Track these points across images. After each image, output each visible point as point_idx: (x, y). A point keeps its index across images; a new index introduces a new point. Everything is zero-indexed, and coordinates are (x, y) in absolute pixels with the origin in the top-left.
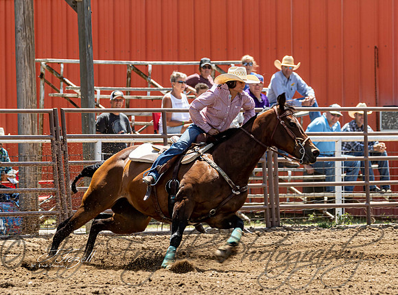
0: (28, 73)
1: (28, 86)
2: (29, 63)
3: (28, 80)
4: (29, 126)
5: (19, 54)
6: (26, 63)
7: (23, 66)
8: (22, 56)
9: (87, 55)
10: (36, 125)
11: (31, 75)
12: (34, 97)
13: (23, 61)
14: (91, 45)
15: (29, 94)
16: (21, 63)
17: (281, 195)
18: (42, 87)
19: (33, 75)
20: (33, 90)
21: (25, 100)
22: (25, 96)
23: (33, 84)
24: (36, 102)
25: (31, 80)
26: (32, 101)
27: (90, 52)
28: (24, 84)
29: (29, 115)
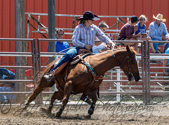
0: (21, 20)
1: (21, 27)
2: (22, 15)
3: (21, 24)
4: (21, 48)
5: (16, 10)
6: (20, 15)
7: (18, 16)
8: (18, 11)
9: (52, 11)
10: (25, 47)
11: (23, 21)
12: (24, 32)
13: (18, 14)
14: (54, 6)
15: (21, 31)
16: (18, 15)
17: (151, 86)
18: (28, 27)
19: (24, 21)
20: (24, 29)
21: (19, 34)
22: (19, 32)
23: (24, 26)
24: (25, 35)
25: (23, 23)
26: (23, 35)
27: (54, 9)
28: (19, 25)
29: (21, 42)
